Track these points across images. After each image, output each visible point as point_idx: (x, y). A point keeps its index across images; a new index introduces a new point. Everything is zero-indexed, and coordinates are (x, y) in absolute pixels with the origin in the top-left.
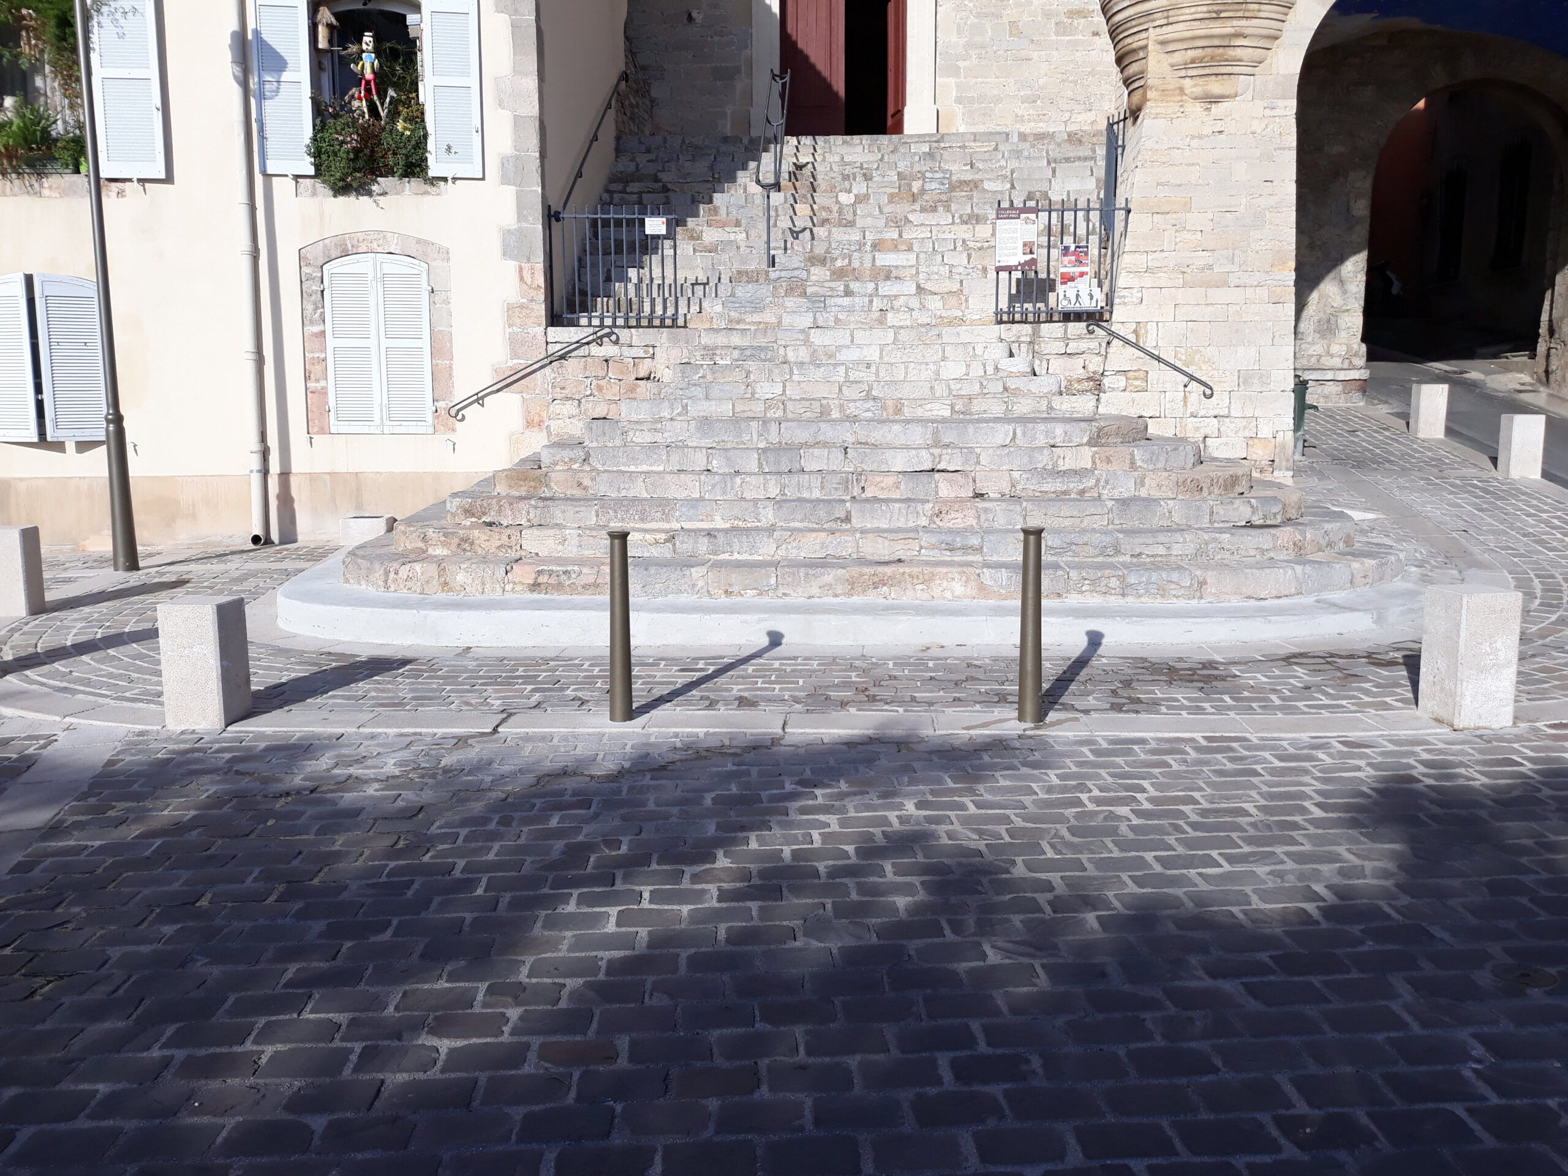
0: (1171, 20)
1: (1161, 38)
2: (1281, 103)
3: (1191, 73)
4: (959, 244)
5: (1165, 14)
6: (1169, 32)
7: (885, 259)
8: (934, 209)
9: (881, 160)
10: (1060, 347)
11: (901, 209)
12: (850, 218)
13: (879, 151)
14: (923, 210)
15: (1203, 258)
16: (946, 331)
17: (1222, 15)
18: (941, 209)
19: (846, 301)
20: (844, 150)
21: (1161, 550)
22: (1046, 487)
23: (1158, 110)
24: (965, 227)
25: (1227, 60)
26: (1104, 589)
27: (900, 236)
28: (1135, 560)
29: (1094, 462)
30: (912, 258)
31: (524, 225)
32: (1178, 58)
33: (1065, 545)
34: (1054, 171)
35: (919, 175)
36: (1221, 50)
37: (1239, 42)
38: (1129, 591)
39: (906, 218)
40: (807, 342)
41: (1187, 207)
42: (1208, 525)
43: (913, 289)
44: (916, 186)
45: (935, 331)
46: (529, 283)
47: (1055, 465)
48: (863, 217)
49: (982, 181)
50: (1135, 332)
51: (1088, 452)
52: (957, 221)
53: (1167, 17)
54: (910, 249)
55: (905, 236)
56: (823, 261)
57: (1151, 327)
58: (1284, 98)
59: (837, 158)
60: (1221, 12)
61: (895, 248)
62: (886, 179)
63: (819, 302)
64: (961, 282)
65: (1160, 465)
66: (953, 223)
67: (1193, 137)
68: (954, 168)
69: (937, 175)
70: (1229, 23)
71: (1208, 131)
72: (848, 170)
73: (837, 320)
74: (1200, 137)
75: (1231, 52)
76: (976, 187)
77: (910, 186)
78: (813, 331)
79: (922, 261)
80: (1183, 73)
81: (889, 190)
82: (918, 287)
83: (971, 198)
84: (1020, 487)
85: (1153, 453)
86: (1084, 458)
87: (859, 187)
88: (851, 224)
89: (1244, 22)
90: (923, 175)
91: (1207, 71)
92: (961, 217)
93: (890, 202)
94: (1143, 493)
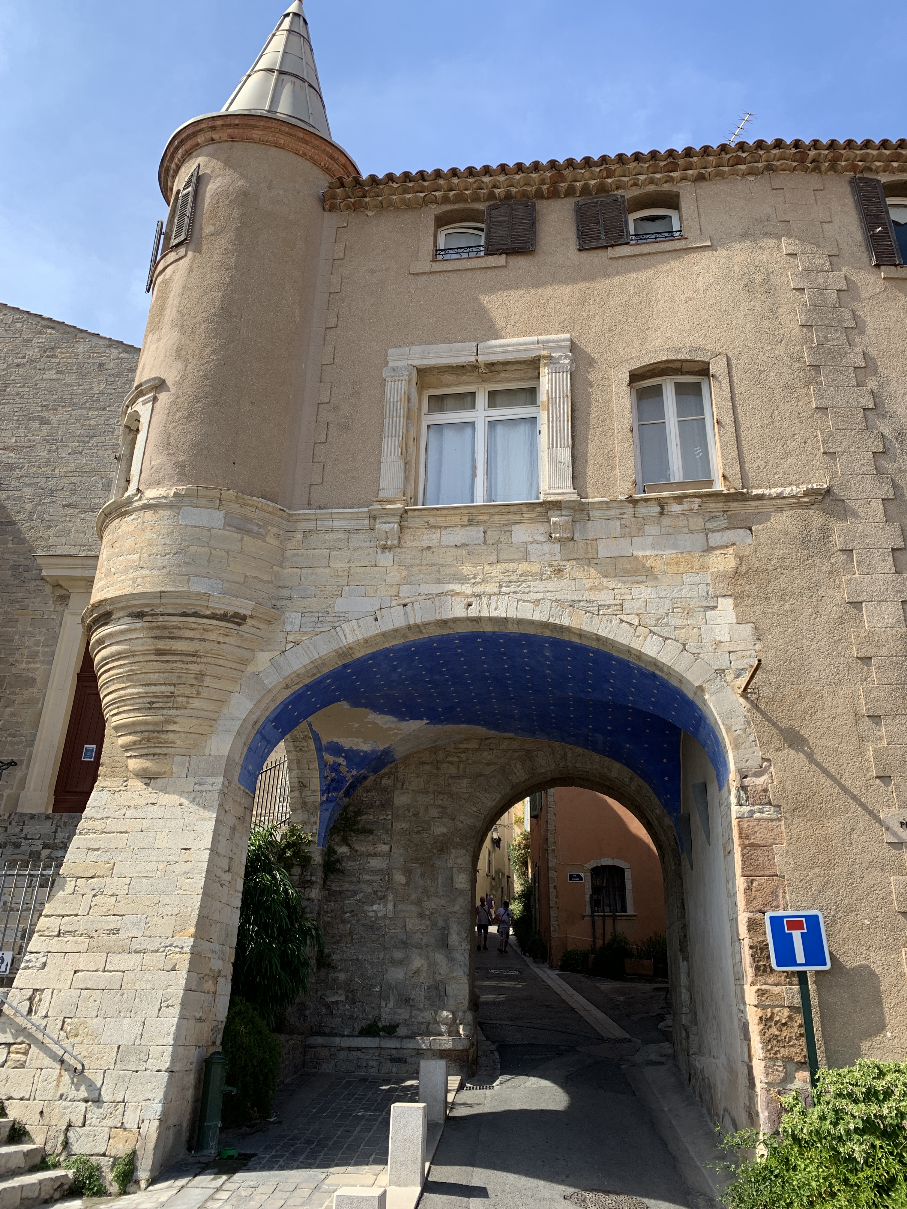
2: (210, 780)
3: (134, 753)
17: (154, 705)
23: (106, 784)
25: (160, 743)
32: (125, 740)
36: (156, 734)
37: (171, 727)
41: (110, 871)
50: (30, 999)
53: (118, 707)
57: (47, 994)
58: (213, 775)
60: (153, 703)
67: (129, 808)
70: (161, 712)
71: (142, 803)
74: (136, 807)
75: (164, 736)
80: (129, 753)
89: (173, 712)
91: (145, 752)
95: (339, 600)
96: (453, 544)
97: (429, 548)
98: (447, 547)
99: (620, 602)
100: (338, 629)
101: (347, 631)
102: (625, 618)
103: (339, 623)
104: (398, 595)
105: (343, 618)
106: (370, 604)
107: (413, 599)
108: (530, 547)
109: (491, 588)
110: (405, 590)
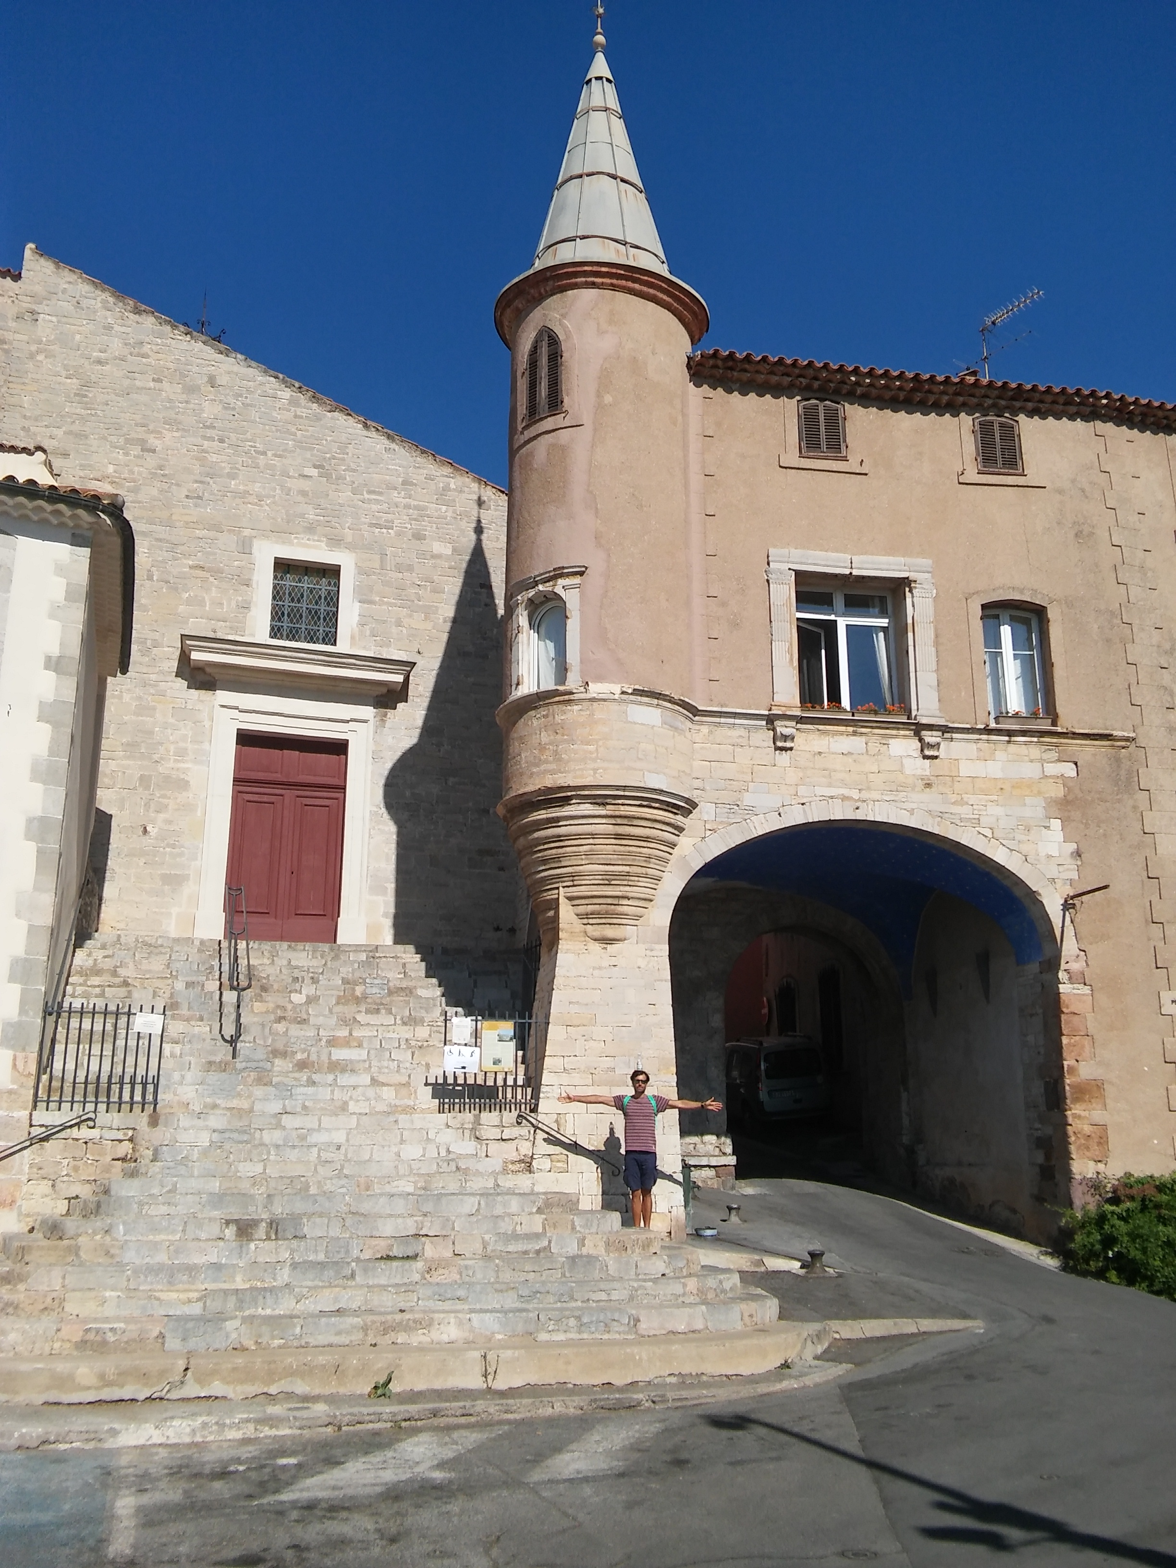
0: (576, 883)
1: (569, 895)
2: (657, 947)
3: (591, 921)
4: (403, 1043)
5: (571, 878)
6: (575, 891)
7: (340, 1054)
8: (377, 1011)
9: (325, 964)
10: (495, 1133)
11: (349, 1010)
12: (305, 1016)
13: (322, 957)
14: (368, 1011)
15: (607, 1062)
16: (402, 1117)
17: (613, 882)
18: (383, 1011)
19: (310, 1090)
20: (291, 955)
21: (603, 1296)
22: (510, 1248)
23: (568, 947)
24: (405, 1028)
25: (617, 914)
26: (565, 1328)
27: (351, 1034)
28: (585, 1305)
29: (544, 1228)
30: (363, 1054)
31: (24, 1018)
32: (582, 909)
33: (531, 1294)
34: (475, 982)
35: (361, 981)
36: (613, 907)
37: (625, 902)
38: (583, 1328)
39: (354, 1018)
40: (279, 1126)
41: (593, 1021)
42: (634, 1277)
43: (368, 1081)
44: (359, 990)
45: (392, 1119)
46: (21, 1070)
47: (514, 1230)
48: (315, 1016)
49: (415, 987)
50: (557, 1121)
51: (539, 1219)
52: (399, 1022)
53: (573, 881)
54: (360, 1046)
55: (355, 1034)
56: (284, 1054)
57: (569, 1117)
58: (658, 943)
59: (285, 962)
60: (612, 880)
61: (347, 1043)
62: (331, 983)
63: (285, 1091)
64: (409, 1076)
65: (594, 1230)
66: (395, 1024)
67: (594, 968)
68: (390, 975)
69: (376, 982)
70: (618, 888)
71: (605, 964)
72: (296, 973)
73: (304, 1107)
74: (600, 968)
75: (620, 909)
76: (411, 992)
77: (354, 990)
78: (284, 1116)
79: (372, 1056)
80: (585, 921)
81: (335, 993)
82: (372, 1079)
83: (408, 1003)
84: (489, 1248)
85: (588, 1220)
86: (536, 1224)
87: (308, 990)
88: (304, 1021)
89: (627, 888)
90: (364, 980)
91: (603, 921)
92: (402, 1019)
93: (338, 1003)
94: (584, 1251)
95: (746, 794)
96: (840, 752)
97: (820, 753)
98: (836, 753)
99: (977, 816)
100: (748, 821)
101: (756, 824)
102: (982, 831)
103: (748, 816)
104: (796, 795)
105: (751, 810)
106: (774, 801)
107: (810, 799)
108: (905, 761)
109: (875, 795)
110: (802, 790)
